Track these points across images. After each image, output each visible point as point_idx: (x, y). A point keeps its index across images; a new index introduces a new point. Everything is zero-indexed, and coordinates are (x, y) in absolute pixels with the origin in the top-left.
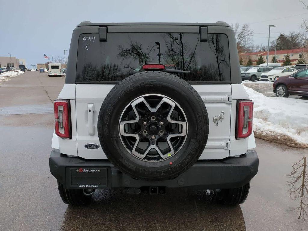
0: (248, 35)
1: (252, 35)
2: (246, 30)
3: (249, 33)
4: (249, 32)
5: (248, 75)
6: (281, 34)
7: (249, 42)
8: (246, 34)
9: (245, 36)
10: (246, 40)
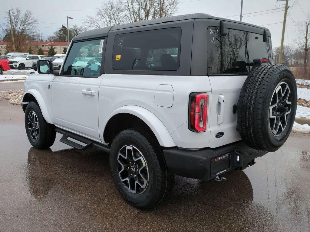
0: (32, 23)
1: (36, 23)
2: (30, 17)
3: (33, 21)
4: (32, 19)
5: (55, 66)
6: (63, 26)
7: (34, 31)
8: (30, 22)
9: (29, 24)
10: (31, 28)
